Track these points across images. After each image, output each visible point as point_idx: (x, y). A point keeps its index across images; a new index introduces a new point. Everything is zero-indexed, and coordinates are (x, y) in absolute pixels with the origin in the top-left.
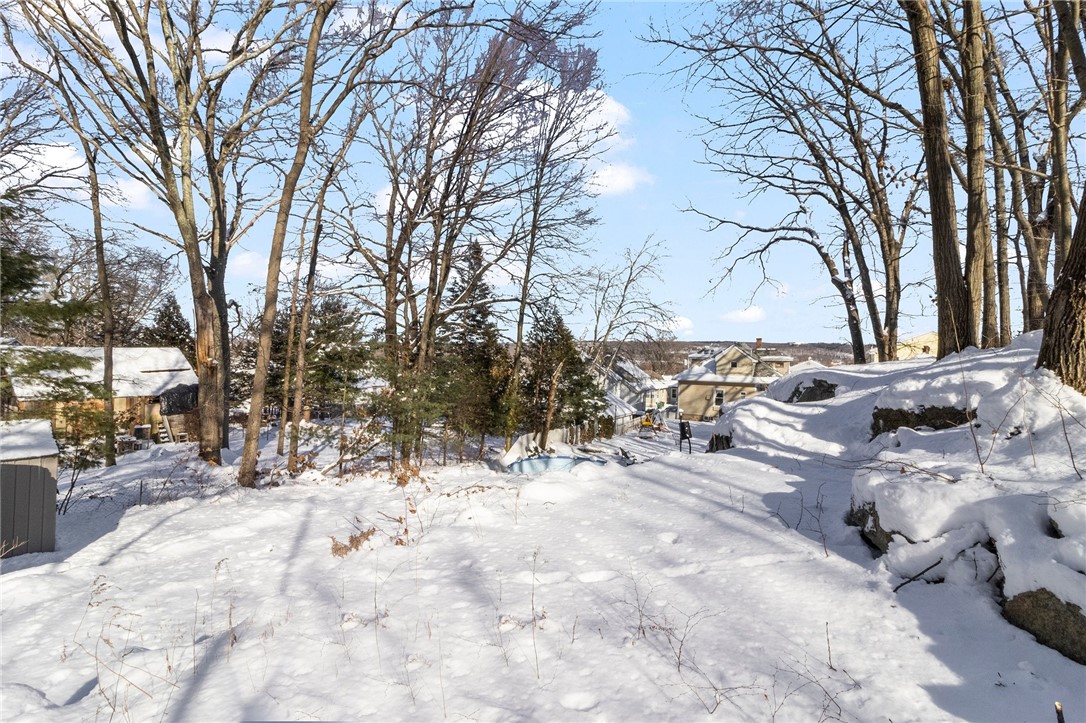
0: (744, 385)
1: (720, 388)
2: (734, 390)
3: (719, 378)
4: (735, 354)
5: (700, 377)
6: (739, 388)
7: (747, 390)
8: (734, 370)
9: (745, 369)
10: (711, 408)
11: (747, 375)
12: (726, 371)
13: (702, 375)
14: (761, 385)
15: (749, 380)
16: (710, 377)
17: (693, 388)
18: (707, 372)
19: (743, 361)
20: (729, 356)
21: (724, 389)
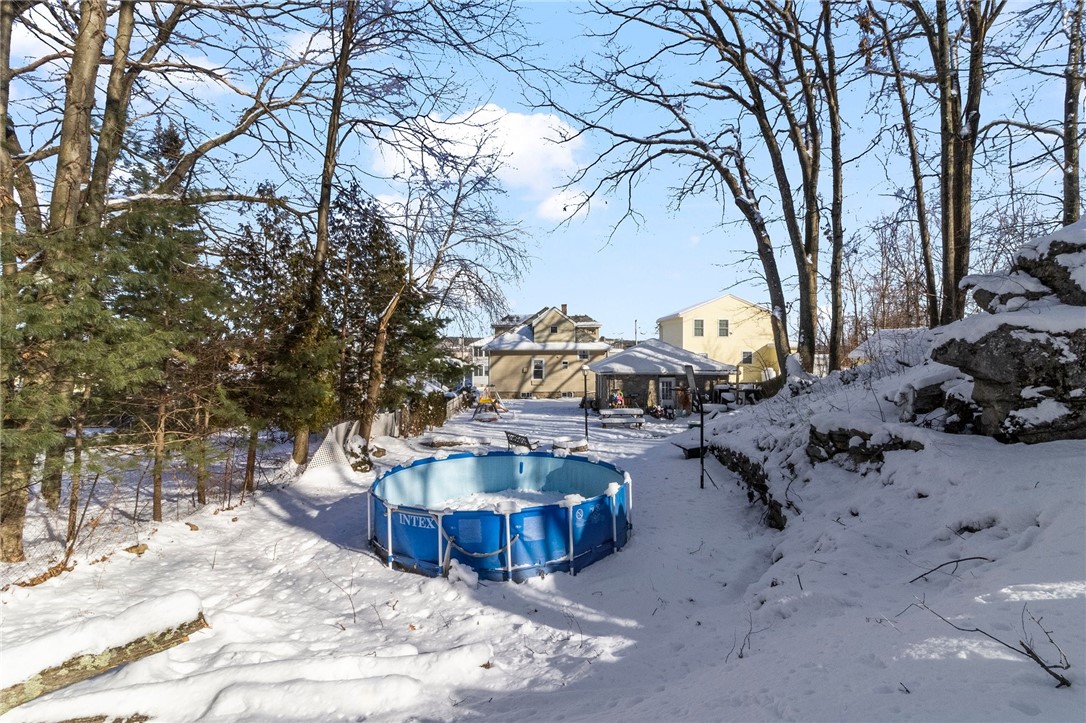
0: (565, 353)
1: (538, 358)
2: (555, 359)
3: (537, 346)
4: (553, 318)
5: (515, 346)
6: (560, 356)
7: (569, 359)
8: (553, 337)
9: (566, 336)
10: (529, 383)
11: (568, 341)
12: (542, 340)
13: (518, 343)
14: (584, 352)
15: (571, 346)
16: (526, 345)
17: (505, 360)
18: (522, 340)
19: (562, 327)
20: (546, 322)
21: (544, 359)
